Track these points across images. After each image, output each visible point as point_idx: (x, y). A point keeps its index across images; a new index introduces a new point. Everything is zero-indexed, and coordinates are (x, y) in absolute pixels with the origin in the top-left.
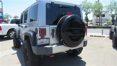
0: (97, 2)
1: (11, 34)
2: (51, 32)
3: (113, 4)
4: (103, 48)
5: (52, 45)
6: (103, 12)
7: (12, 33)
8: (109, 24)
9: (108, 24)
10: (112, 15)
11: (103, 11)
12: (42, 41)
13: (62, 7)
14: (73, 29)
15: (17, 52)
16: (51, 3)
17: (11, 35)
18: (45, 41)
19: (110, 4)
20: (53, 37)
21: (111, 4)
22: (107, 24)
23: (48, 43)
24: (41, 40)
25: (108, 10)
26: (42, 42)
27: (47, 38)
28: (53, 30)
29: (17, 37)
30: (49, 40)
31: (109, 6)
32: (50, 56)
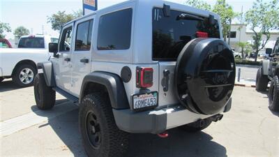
0: (220, 3)
1: (22, 73)
2: (162, 76)
3: (259, 10)
4: (248, 112)
5: (164, 108)
6: (232, 27)
7: (25, 71)
8: (245, 55)
9: (243, 55)
10: (256, 34)
11: (232, 23)
12: (142, 99)
13: (186, 18)
14: (215, 73)
15: (50, 121)
16: (162, 7)
17: (22, 76)
18: (148, 99)
19: (252, 9)
20: (165, 90)
21: (254, 9)
22: (241, 54)
23: (154, 103)
24: (141, 96)
25: (246, 23)
26: (142, 102)
27: (153, 93)
28: (166, 74)
29: (49, 84)
30: (156, 97)
31: (250, 13)
32: (160, 135)
